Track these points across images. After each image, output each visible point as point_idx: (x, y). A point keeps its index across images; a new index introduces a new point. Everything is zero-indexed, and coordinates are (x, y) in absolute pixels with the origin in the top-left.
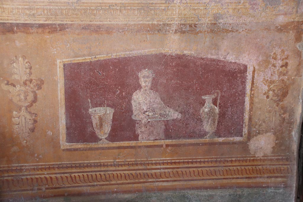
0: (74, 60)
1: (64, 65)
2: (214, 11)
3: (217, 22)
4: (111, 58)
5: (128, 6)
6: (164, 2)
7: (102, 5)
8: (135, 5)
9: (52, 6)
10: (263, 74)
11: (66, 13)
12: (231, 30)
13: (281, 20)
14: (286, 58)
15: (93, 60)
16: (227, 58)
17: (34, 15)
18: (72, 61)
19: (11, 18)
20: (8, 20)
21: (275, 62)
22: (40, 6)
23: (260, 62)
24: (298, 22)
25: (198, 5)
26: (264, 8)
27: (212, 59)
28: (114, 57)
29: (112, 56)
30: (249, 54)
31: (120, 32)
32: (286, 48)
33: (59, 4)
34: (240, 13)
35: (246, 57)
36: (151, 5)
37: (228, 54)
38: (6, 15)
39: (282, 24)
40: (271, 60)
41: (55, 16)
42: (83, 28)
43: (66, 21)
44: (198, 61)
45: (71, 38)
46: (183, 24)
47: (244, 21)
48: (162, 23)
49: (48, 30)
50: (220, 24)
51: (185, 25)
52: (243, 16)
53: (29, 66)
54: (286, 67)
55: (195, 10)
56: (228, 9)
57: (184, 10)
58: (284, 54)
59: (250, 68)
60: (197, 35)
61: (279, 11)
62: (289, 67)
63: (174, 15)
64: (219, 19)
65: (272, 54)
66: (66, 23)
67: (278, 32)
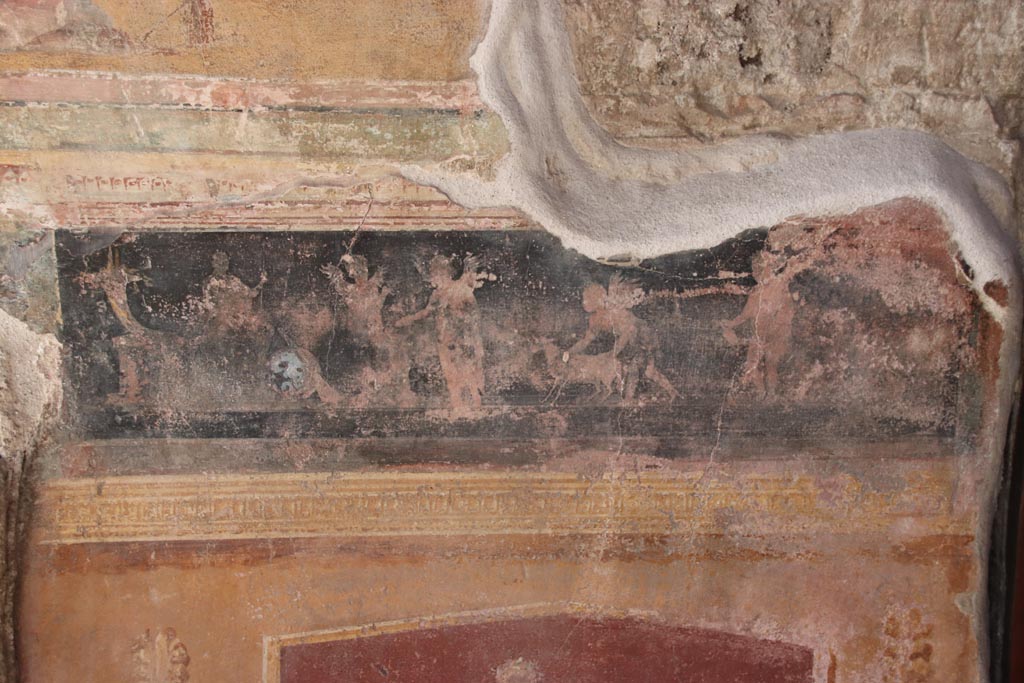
0: (312, 636)
1: (283, 651)
2: (715, 501)
3: (726, 532)
4: (417, 628)
5: (472, 489)
6: (574, 476)
7: (399, 486)
8: (492, 486)
9: (260, 492)
10: (858, 676)
11: (296, 510)
12: (765, 553)
13: (908, 528)
14: (926, 635)
15: (367, 635)
16: (753, 630)
17: (206, 517)
18: (306, 638)
19: (144, 529)
20: (135, 534)
21: (892, 644)
22: (226, 493)
23: (849, 643)
24: (955, 537)
25: (669, 485)
26: (857, 496)
27: (710, 631)
28: (427, 626)
29: (422, 624)
30: (818, 619)
31: (448, 558)
32: (925, 606)
33: (279, 488)
34: (791, 507)
35: (809, 627)
36: (536, 485)
37: (757, 617)
38: (132, 523)
39: (911, 540)
40: (882, 638)
41: (266, 519)
42: (342, 548)
43: (296, 530)
44: (668, 636)
45: (307, 576)
46: (626, 537)
47: (801, 530)
48: (566, 532)
49: (243, 557)
50: (732, 536)
51: (633, 539)
52: (798, 516)
53: (183, 655)
54: (927, 660)
55: (662, 498)
56: (757, 496)
57: (631, 498)
58: (919, 622)
59: (823, 658)
60: (666, 565)
61: (902, 505)
62: (935, 660)
63: (601, 512)
64: (731, 523)
65: (884, 621)
66: (294, 535)
67: (899, 561)
